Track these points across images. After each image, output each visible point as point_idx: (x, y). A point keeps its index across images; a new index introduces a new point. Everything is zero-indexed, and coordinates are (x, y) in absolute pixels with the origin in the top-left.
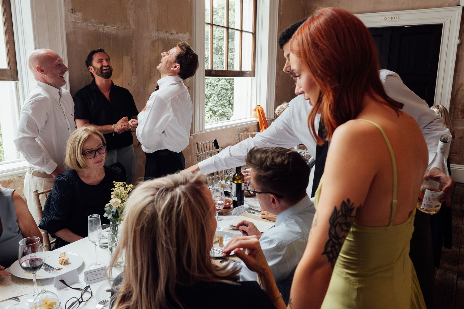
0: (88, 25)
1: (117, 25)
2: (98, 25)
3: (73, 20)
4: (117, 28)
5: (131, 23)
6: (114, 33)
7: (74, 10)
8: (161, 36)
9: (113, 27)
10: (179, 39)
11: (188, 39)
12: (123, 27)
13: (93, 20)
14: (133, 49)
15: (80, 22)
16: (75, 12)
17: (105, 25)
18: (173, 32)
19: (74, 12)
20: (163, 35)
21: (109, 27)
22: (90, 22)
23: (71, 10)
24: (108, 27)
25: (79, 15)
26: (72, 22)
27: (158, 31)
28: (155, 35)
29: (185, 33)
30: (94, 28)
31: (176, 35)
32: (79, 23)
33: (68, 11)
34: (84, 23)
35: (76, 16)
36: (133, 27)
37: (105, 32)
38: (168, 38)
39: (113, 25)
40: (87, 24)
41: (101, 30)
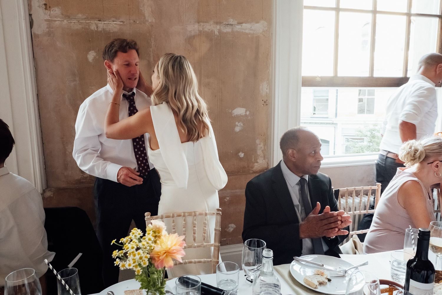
0: (71, 23)
1: (121, 20)
2: (89, 22)
3: (47, 17)
4: (122, 23)
5: (147, 14)
6: (115, 30)
7: (48, 5)
8: (206, 29)
9: (115, 22)
10: (244, 31)
11: (264, 31)
12: (132, 21)
13: (80, 15)
14: (151, 49)
15: (59, 19)
16: (50, 7)
17: (99, 21)
18: (231, 23)
19: (48, 8)
20: (210, 27)
21: (108, 22)
22: (74, 18)
23: (44, 6)
24: (105, 22)
25: (56, 11)
26: (46, 20)
27: (198, 23)
28: (193, 28)
29: (257, 22)
30: (81, 26)
31: (239, 27)
32: (56, 21)
33: (39, 7)
34: (65, 21)
35: (52, 12)
36: (150, 19)
37: (100, 29)
38: (220, 31)
39: (114, 19)
40: (69, 21)
41: (93, 27)
